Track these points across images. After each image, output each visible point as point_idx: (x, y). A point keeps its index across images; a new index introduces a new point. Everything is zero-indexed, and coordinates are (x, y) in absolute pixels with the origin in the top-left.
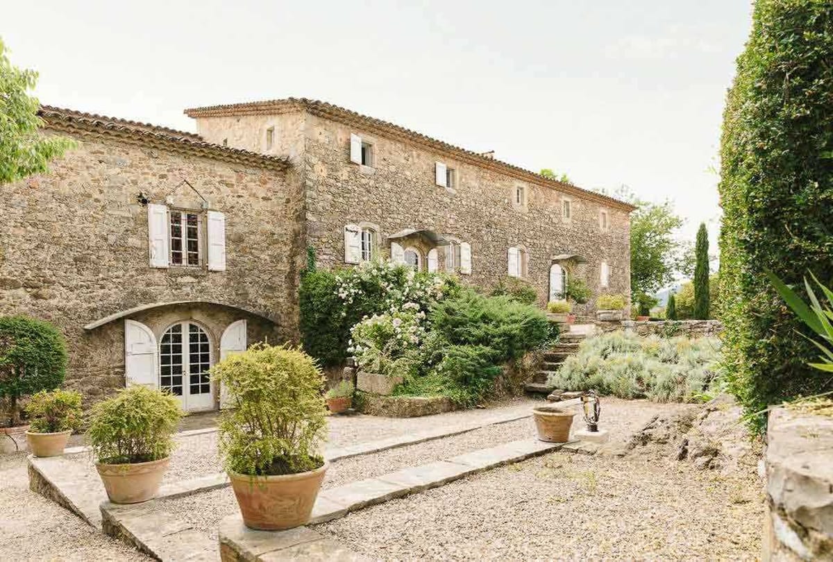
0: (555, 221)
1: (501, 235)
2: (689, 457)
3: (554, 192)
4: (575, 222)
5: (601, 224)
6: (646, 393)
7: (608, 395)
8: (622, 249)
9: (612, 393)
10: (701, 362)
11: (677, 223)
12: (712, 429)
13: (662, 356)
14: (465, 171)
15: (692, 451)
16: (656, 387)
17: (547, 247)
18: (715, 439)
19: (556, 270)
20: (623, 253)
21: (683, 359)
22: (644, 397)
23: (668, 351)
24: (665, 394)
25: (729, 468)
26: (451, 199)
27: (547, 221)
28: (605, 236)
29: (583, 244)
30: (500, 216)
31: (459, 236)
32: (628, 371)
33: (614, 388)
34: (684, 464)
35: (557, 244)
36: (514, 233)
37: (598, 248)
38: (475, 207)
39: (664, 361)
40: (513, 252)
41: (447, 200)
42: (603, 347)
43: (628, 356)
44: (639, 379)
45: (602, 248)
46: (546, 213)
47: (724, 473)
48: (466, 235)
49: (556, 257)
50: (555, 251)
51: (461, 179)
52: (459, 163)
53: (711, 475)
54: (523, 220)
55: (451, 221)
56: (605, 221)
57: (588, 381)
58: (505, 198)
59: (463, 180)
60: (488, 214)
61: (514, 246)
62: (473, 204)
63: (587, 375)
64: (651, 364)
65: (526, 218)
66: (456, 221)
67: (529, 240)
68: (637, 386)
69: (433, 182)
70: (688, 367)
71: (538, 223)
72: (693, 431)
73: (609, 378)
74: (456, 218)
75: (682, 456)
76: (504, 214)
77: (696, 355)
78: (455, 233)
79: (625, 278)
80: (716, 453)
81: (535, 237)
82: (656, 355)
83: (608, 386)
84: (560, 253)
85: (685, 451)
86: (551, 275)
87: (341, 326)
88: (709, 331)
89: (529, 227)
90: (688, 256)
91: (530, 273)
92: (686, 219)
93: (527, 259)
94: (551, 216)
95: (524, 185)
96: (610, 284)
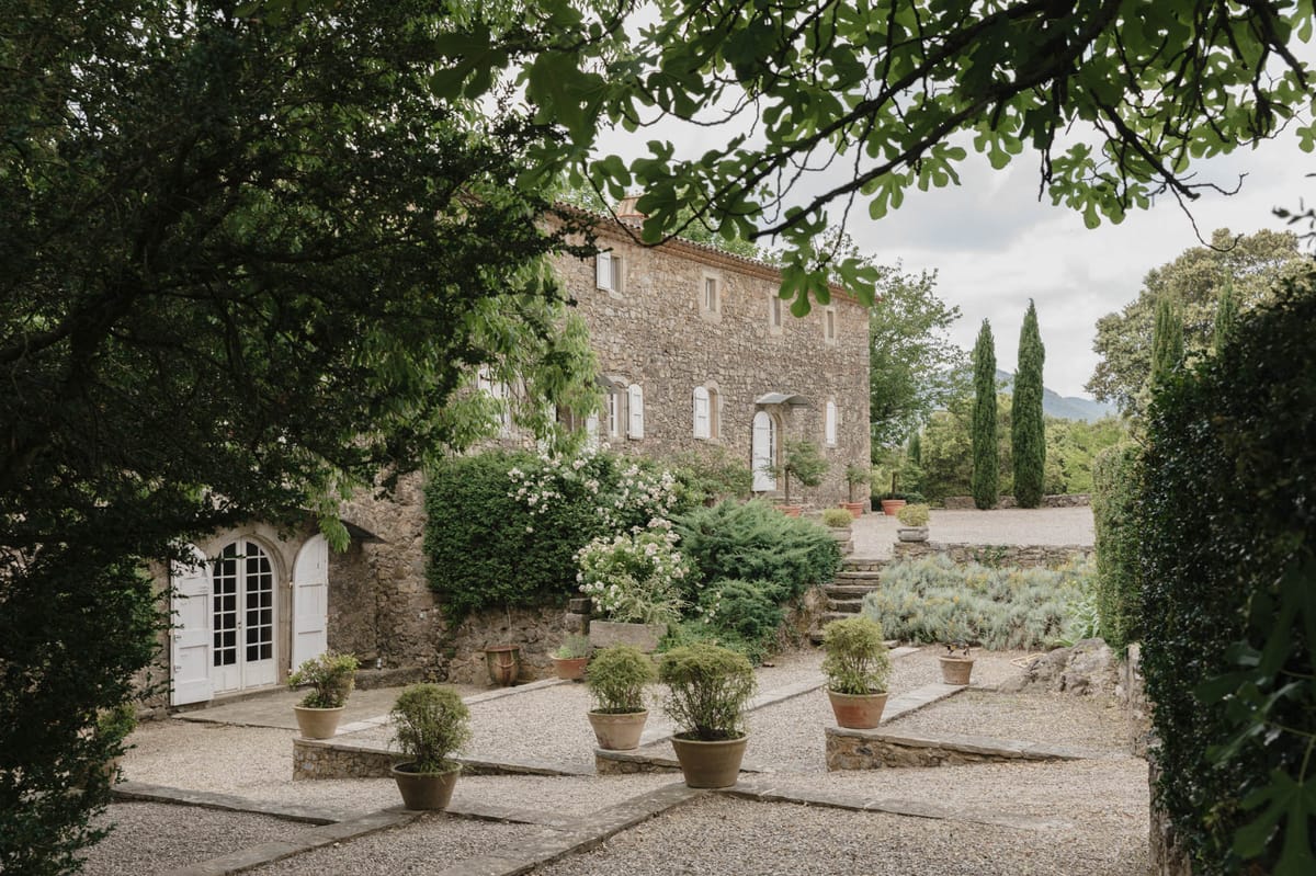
0: (760, 333)
1: (684, 367)
2: (1067, 688)
3: (758, 282)
4: (789, 332)
5: (826, 334)
6: (980, 640)
7: (932, 642)
8: (858, 374)
9: (937, 640)
10: (1039, 600)
11: (940, 316)
12: (1082, 666)
13: (992, 592)
14: (634, 258)
15: (1070, 684)
16: (992, 633)
17: (749, 380)
18: (1085, 674)
19: (762, 420)
20: (858, 383)
21: (1019, 597)
22: (978, 644)
23: (998, 585)
24: (1003, 641)
25: (1097, 693)
26: (616, 311)
27: (748, 334)
28: (832, 353)
29: (800, 370)
30: (681, 332)
31: (626, 373)
32: (956, 612)
33: (939, 635)
34: (1065, 694)
35: (763, 375)
36: (702, 361)
37: (822, 377)
38: (647, 321)
39: (997, 599)
40: (701, 392)
41: (609, 312)
42: (915, 579)
43: (950, 592)
44: (971, 623)
45: (828, 375)
46: (748, 320)
47: (1094, 696)
48: (636, 370)
49: (762, 399)
50: (760, 388)
51: (629, 272)
52: (626, 246)
53: (1087, 698)
54: (714, 336)
55: (616, 349)
56: (831, 326)
57: (905, 626)
58: (688, 300)
59: (632, 276)
60: (665, 330)
61: (702, 383)
62: (645, 315)
63: (904, 618)
64: (981, 604)
65: (719, 332)
66: (623, 348)
67: (722, 371)
68: (969, 631)
69: (592, 282)
70: (1027, 608)
71: (734, 340)
72: (1067, 670)
73: (932, 622)
74: (623, 341)
75: (1063, 689)
76: (688, 329)
77: (1033, 592)
78: (620, 368)
79: (862, 428)
80: (1087, 684)
81: (731, 365)
82: (984, 592)
83: (933, 633)
84: (767, 391)
85: (1064, 685)
86: (755, 430)
87: (520, 548)
88: (1041, 559)
89: (724, 347)
90: (959, 377)
91: (725, 429)
92: (956, 310)
93: (721, 406)
94: (755, 325)
95: (716, 275)
96: (839, 440)
